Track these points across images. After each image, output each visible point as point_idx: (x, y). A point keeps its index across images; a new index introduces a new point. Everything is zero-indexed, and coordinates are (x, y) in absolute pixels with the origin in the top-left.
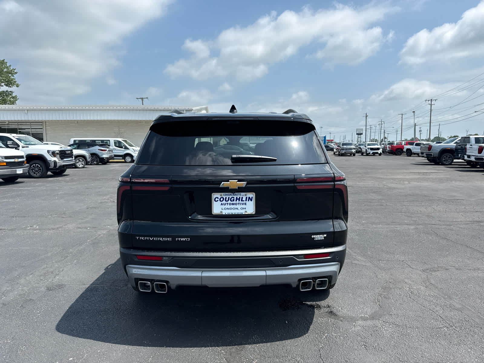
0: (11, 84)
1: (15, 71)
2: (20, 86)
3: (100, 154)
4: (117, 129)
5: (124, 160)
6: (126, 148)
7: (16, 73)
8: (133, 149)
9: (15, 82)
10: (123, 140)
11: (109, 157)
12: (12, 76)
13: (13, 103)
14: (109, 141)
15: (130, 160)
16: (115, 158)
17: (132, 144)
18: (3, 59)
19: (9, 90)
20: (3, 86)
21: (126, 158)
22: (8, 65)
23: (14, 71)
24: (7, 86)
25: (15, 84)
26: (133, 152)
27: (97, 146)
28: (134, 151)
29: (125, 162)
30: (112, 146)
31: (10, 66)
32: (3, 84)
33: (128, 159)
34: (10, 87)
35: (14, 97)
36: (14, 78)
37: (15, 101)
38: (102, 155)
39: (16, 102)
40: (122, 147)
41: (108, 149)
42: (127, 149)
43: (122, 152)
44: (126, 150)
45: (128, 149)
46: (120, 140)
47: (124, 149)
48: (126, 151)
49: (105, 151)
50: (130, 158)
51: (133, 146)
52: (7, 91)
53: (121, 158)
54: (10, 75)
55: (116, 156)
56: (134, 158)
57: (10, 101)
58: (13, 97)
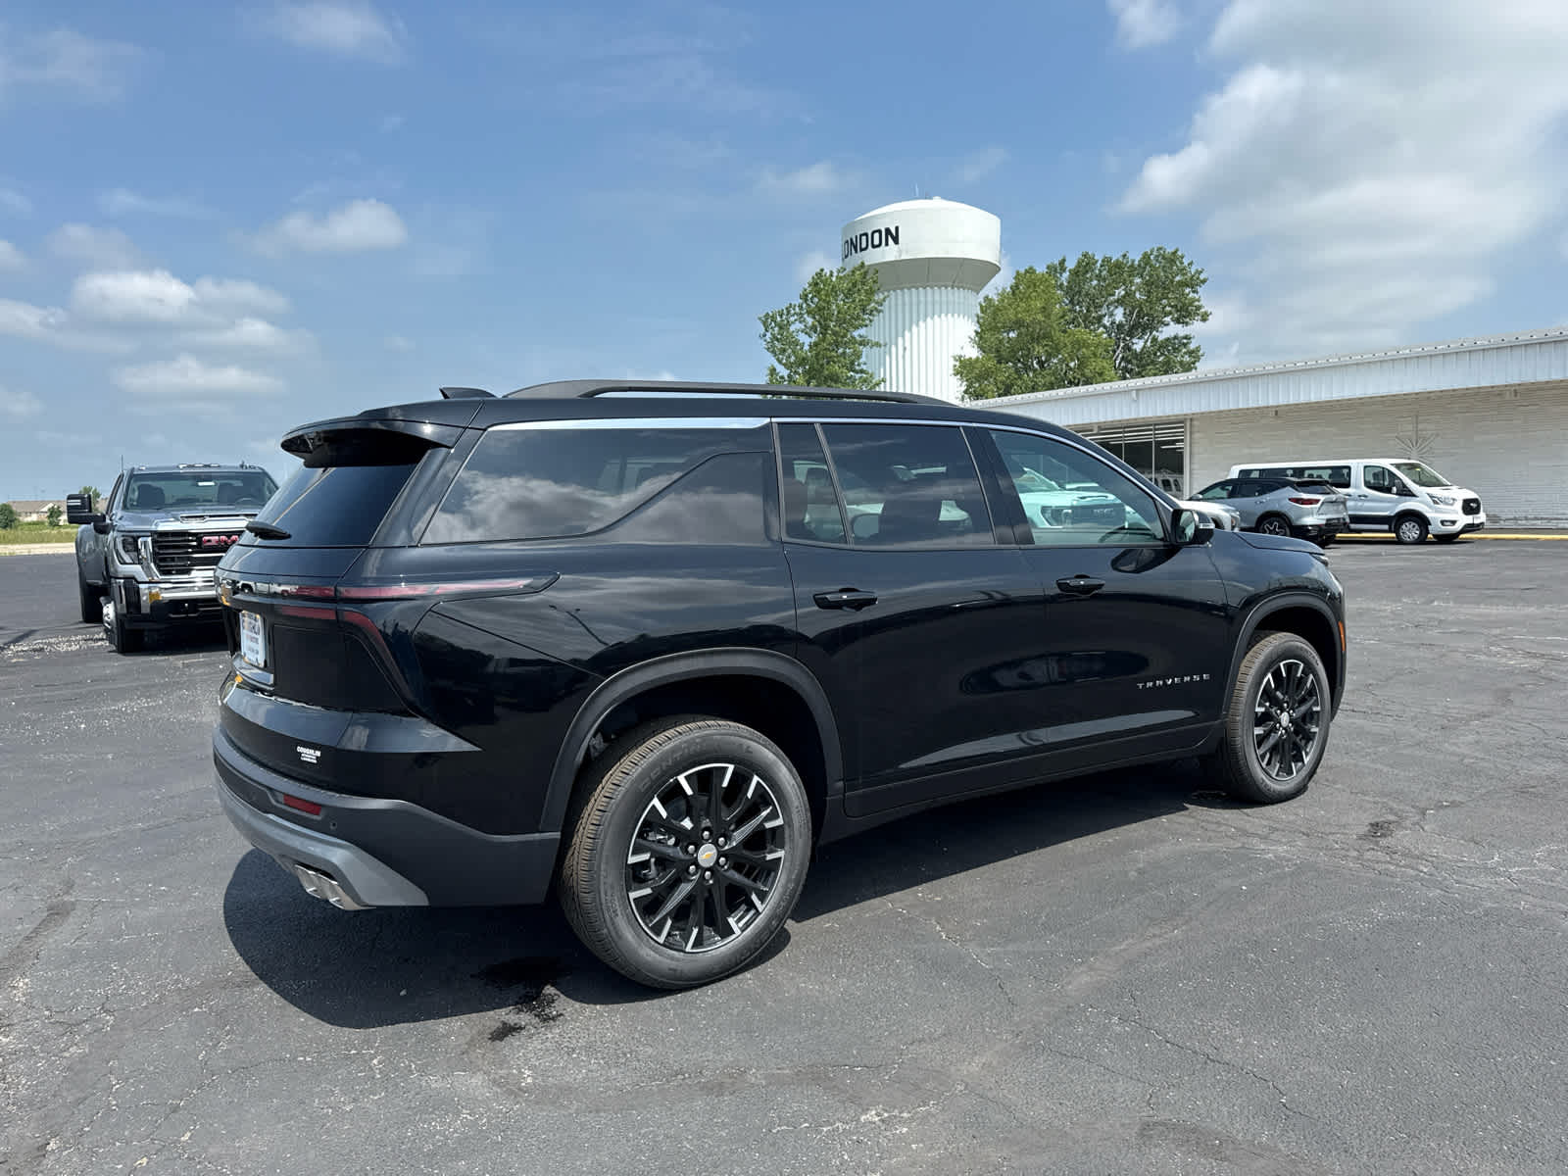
0: (1189, 315)
1: (1202, 277)
2: (1210, 317)
3: (1292, 515)
4: (1410, 427)
5: (1394, 535)
6: (1405, 492)
7: (1204, 282)
8: (1431, 497)
9: (1199, 308)
10: (1398, 466)
11: (1326, 525)
12: (1194, 292)
13: (1187, 368)
14: (1349, 468)
15: (1416, 536)
16: (1353, 526)
17: (1440, 477)
18: (1173, 250)
19: (1181, 334)
20: (1168, 325)
21: (1404, 526)
22: (1186, 262)
23: (1198, 278)
24: (1179, 323)
25: (1198, 315)
26: (1430, 507)
27: (1289, 488)
28: (1435, 502)
29: (1399, 542)
30: (1356, 487)
31: (1191, 264)
32: (1167, 319)
33: (1410, 531)
34: (1187, 324)
35: (1193, 352)
36: (1197, 297)
37: (1194, 363)
38: (1301, 517)
39: (1197, 364)
40: (1388, 490)
41: (1322, 498)
42: (1406, 495)
43: (1388, 505)
44: (1404, 498)
45: (1412, 495)
46: (1386, 463)
47: (1397, 497)
48: (1406, 501)
49: (1311, 504)
50: (1417, 527)
51: (1438, 484)
52: (1175, 338)
53: (1386, 527)
54: (1187, 290)
55: (1355, 519)
56: (1430, 527)
57: (1181, 363)
58: (1190, 353)
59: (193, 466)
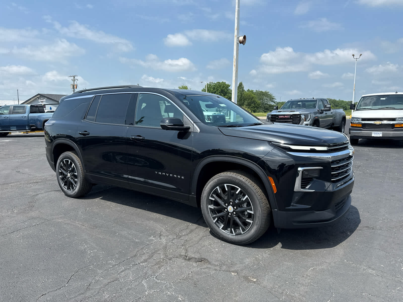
59: (304, 99)
